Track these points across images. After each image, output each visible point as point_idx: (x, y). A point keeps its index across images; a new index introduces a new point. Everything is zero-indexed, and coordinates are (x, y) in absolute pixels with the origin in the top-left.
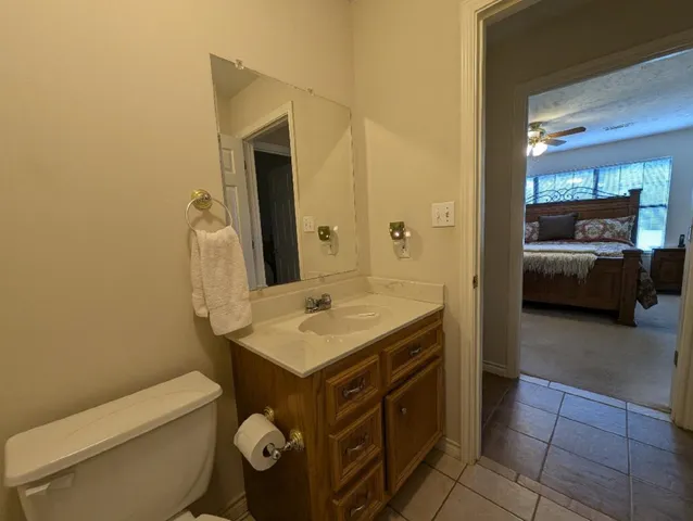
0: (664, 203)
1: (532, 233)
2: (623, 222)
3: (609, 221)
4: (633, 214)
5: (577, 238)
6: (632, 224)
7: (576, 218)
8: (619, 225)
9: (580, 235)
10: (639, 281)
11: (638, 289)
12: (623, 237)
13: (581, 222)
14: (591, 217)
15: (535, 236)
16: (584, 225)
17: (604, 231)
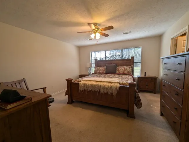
0: (140, 61)
1: (104, 70)
2: (129, 68)
3: (126, 67)
4: (132, 65)
5: (117, 73)
6: (132, 68)
7: (117, 66)
8: (129, 69)
9: (117, 72)
10: (135, 97)
11: (135, 101)
12: (130, 73)
13: (118, 67)
14: (121, 66)
15: (105, 72)
16: (119, 68)
17: (125, 70)
